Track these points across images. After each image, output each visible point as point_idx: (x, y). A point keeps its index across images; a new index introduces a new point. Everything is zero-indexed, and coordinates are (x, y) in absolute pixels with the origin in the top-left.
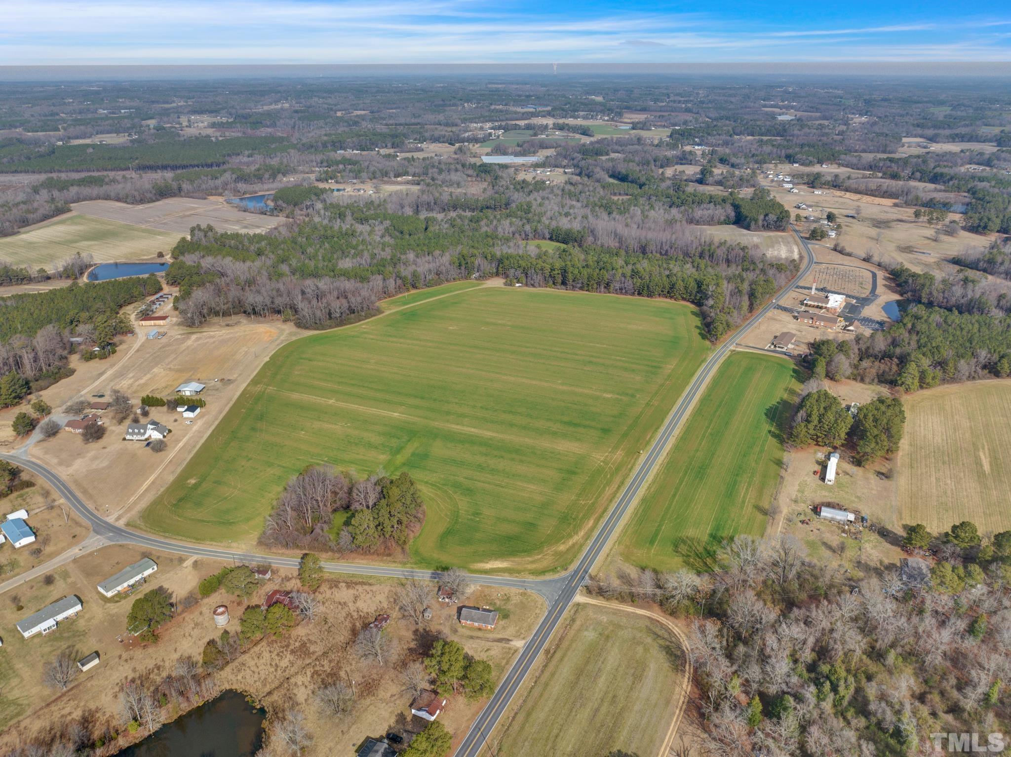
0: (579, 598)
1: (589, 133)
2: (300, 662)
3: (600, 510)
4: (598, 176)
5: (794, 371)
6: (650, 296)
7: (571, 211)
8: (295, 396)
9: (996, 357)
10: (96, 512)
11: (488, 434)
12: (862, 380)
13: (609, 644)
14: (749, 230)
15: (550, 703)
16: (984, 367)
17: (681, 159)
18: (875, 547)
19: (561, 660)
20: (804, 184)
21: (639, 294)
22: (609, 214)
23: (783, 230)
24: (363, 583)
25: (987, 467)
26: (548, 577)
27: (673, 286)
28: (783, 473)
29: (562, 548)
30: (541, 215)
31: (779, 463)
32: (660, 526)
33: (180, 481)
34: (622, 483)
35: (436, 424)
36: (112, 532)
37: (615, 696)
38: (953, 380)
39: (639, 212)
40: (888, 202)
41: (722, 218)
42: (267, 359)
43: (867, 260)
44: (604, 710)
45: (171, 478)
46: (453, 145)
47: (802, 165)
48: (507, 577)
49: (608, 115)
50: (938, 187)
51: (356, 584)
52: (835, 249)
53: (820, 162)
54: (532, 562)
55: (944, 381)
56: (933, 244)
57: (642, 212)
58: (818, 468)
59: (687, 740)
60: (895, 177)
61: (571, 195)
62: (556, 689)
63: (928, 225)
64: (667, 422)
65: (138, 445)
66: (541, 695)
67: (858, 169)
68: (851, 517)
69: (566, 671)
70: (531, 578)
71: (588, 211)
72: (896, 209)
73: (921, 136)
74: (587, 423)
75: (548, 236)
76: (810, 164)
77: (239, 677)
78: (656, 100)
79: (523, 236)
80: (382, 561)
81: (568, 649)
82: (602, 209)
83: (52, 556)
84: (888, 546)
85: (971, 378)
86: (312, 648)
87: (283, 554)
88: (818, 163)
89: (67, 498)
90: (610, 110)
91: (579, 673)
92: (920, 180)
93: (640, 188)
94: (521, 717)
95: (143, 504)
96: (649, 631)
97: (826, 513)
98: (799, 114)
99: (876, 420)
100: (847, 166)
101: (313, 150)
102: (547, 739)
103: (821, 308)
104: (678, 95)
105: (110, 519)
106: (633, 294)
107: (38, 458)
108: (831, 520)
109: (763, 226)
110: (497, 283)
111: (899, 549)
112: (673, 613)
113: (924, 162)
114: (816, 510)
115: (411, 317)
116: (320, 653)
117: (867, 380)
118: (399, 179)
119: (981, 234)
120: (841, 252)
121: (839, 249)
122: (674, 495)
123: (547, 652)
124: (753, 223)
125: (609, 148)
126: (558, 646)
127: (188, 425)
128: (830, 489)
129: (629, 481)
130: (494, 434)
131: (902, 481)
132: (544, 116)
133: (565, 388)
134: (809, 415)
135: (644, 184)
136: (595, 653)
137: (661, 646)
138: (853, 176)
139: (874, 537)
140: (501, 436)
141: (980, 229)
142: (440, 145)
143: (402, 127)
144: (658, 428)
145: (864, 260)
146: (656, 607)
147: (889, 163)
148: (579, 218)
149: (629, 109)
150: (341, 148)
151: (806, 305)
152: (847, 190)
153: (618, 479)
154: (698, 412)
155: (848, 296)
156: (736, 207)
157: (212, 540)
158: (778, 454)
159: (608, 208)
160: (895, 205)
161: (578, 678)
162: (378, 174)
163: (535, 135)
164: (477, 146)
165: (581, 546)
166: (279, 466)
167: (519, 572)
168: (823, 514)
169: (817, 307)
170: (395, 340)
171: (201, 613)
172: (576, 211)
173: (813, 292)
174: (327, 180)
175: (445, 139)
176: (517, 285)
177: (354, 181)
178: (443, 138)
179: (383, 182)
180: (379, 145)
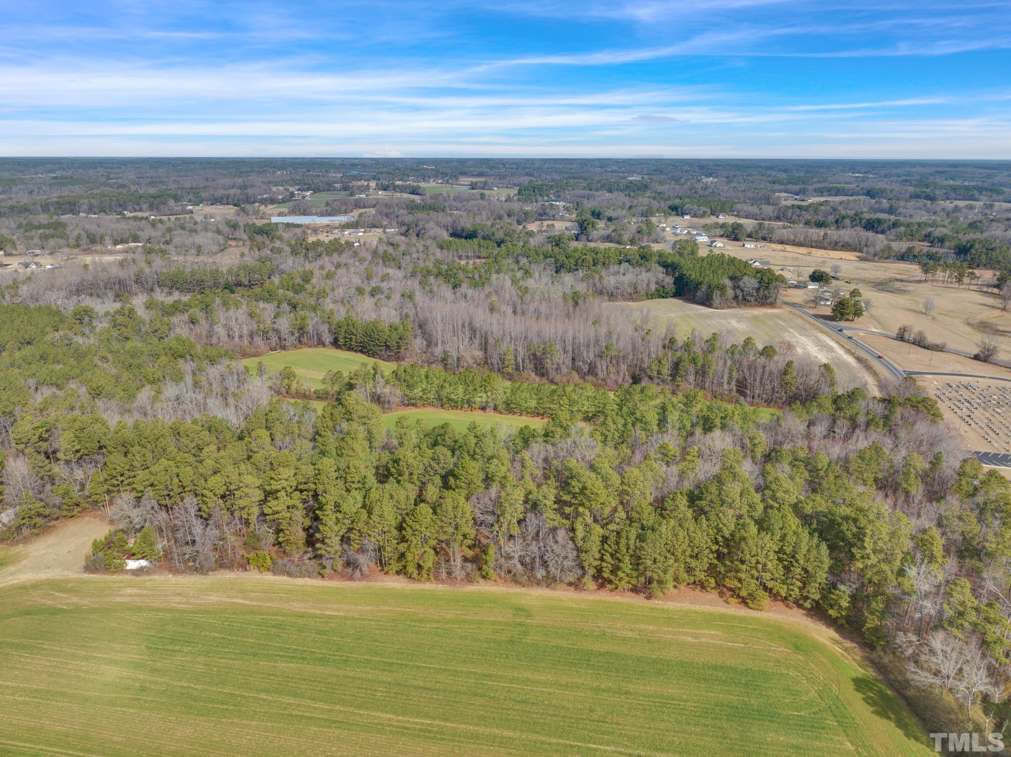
1: (420, 191)
4: (432, 233)
6: (644, 588)
7: (384, 285)
14: (710, 306)
17: (541, 215)
20: (721, 236)
21: (603, 580)
22: (455, 287)
23: (772, 305)
30: (322, 294)
39: (508, 283)
40: (849, 256)
41: (653, 287)
43: (982, 358)
46: (238, 206)
47: (694, 216)
49: (442, 179)
52: (906, 339)
53: (715, 212)
57: (514, 282)
61: (386, 259)
63: (956, 286)
71: (414, 284)
75: (328, 338)
76: (706, 215)
79: (274, 340)
82: (441, 281)
88: (712, 213)
90: (444, 174)
92: (854, 229)
93: (499, 246)
100: (748, 217)
109: (736, 297)
118: (119, 247)
120: (922, 344)
124: (716, 294)
125: (447, 204)
132: (366, 179)
135: (503, 241)
142: (221, 207)
145: (976, 358)
148: (397, 297)
149: (464, 174)
152: (781, 243)
156: (669, 267)
159: (452, 279)
160: (862, 259)
162: (84, 240)
163: (352, 195)
164: (270, 207)
172: (392, 284)
175: (230, 200)
176: (132, 565)
177: (37, 251)
178: (228, 198)
179: (87, 251)
180: (130, 207)
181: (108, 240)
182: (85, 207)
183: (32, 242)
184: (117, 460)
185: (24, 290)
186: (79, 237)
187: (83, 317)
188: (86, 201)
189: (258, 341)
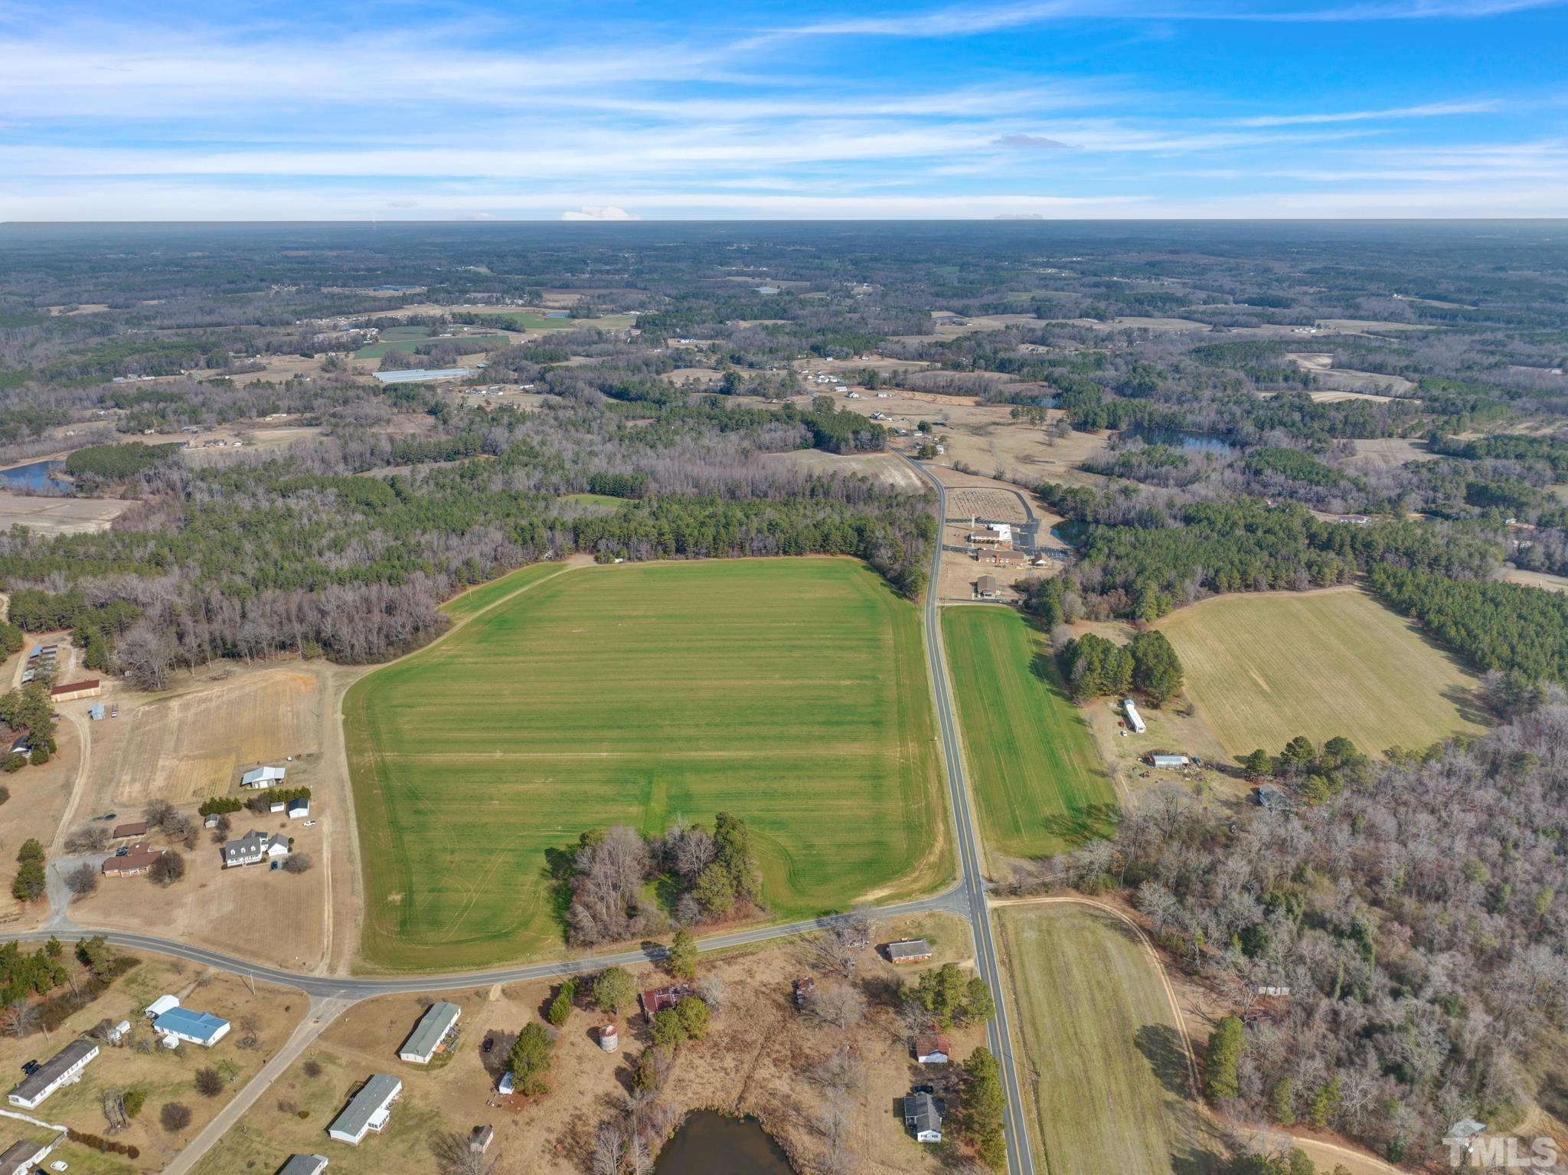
0: (991, 903)
1: (514, 326)
2: (747, 1057)
3: (940, 810)
5: (1024, 619)
6: (799, 553)
7: (594, 448)
8: (437, 758)
9: (1211, 572)
10: (284, 970)
11: (745, 754)
12: (1097, 619)
13: (1056, 938)
14: (839, 453)
15: (1045, 1008)
16: (1202, 585)
17: (678, 360)
18: (1222, 784)
19: (1023, 966)
20: (859, 384)
21: (785, 553)
23: (882, 450)
24: (743, 955)
25: (1265, 687)
26: (944, 891)
27: (826, 538)
28: (1091, 731)
29: (932, 859)
30: (556, 458)
31: (1080, 721)
32: (1013, 811)
33: (376, 903)
34: (940, 777)
35: (667, 755)
36: (342, 988)
37: (1099, 983)
38: (1182, 604)
40: (968, 401)
41: (798, 440)
42: (340, 717)
43: (998, 477)
44: (1098, 997)
45: (359, 901)
46: (311, 357)
47: (837, 358)
48: (899, 904)
49: (521, 298)
50: (1013, 376)
51: (736, 957)
52: (956, 468)
53: (858, 353)
54: (914, 881)
55: (1175, 606)
56: (1050, 449)
58: (1119, 719)
59: (1190, 996)
60: (957, 367)
61: (575, 425)
62: (1039, 993)
63: (1031, 427)
64: (934, 699)
65: (256, 871)
66: (1031, 1004)
67: (906, 359)
68: (1185, 760)
69: (1035, 975)
70: (926, 898)
71: (617, 447)
72: (981, 410)
73: (948, 309)
74: (849, 718)
75: (586, 488)
76: (846, 357)
77: (690, 1095)
78: (573, 271)
79: (552, 491)
80: (742, 925)
81: (1021, 955)
83: (280, 1040)
84: (1233, 780)
85: (1197, 598)
86: (748, 1038)
87: (612, 952)
88: (856, 354)
89: (217, 964)
90: (516, 289)
91: (1050, 972)
92: (986, 370)
94: (1028, 1029)
95: (351, 940)
96: (1083, 914)
97: (1160, 761)
98: (785, 285)
99: (1156, 656)
100: (891, 356)
101: (64, 380)
102: (1069, 1039)
103: (993, 542)
104: (597, 260)
105: (321, 972)
106: (777, 554)
107: (102, 925)
108: (1167, 768)
109: (856, 446)
110: (582, 561)
111: (1243, 781)
112: (1093, 892)
113: (979, 345)
114: (1148, 760)
115: (501, 625)
116: (761, 1040)
117: (1102, 617)
118: (268, 419)
119: (1090, 432)
120: (965, 471)
121: (960, 467)
122: (1003, 777)
123: (1003, 962)
124: (843, 444)
125: (563, 350)
126: (1009, 955)
127: (311, 828)
128: (1144, 737)
129: (945, 772)
130: (751, 753)
131: (1202, 714)
132: (421, 302)
133: (788, 683)
134: (1090, 663)
135: (663, 401)
136: (1048, 950)
137: (1106, 925)
138: (910, 369)
139: (1215, 774)
140: (761, 754)
141: (1089, 427)
142: (287, 358)
143: (201, 331)
144: (930, 709)
145: (995, 478)
146: (1073, 892)
147: (940, 350)
148: (618, 458)
149: (543, 285)
150: (117, 374)
151: (975, 541)
152: (913, 389)
153: (932, 774)
154: (959, 685)
155: (1012, 525)
156: (809, 424)
157: (500, 960)
158: (1072, 712)
160: (978, 404)
161: (1052, 977)
162: (228, 414)
163: (435, 333)
164: (352, 355)
165: (951, 851)
166: (502, 850)
167: (909, 894)
168: (1157, 763)
169: (988, 542)
170: (510, 659)
171: (573, 1044)
172: (601, 448)
173: (973, 524)
174: (142, 432)
177: (193, 428)
181: (254, 412)
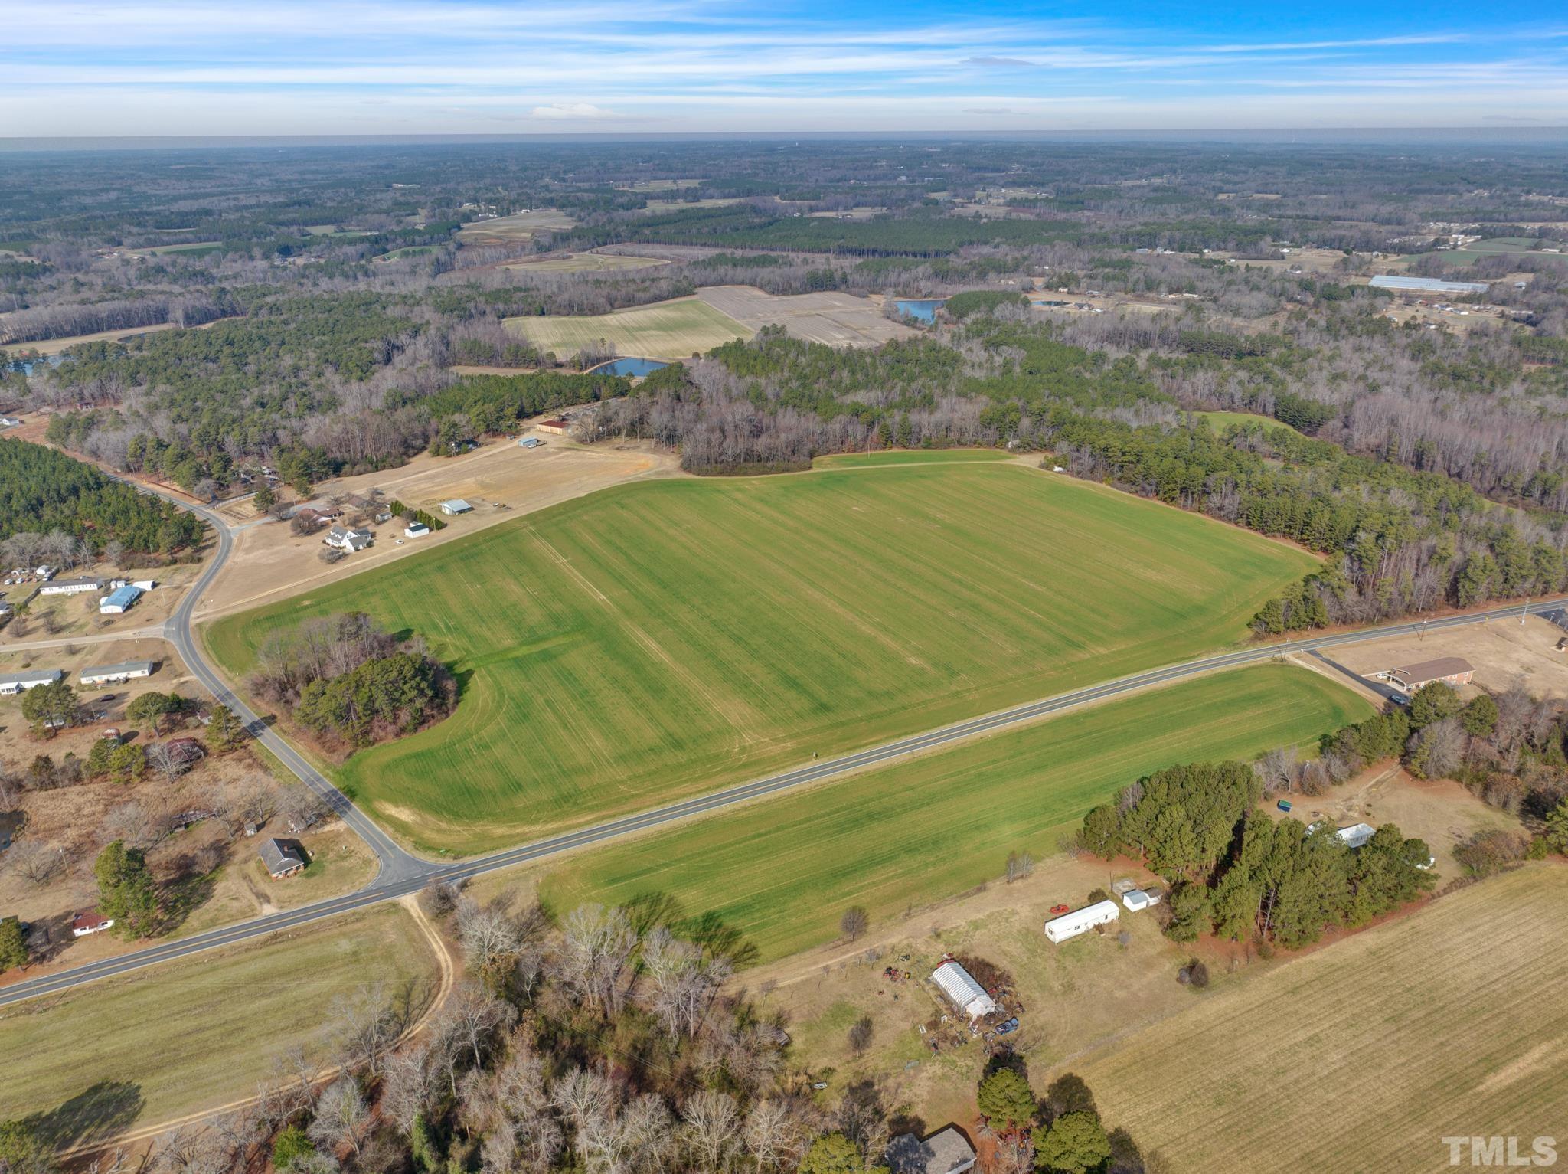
0: (409, 901)
13: (342, 970)
19: (271, 954)
24: (265, 769)
51: (259, 766)
69: (253, 968)
70: (405, 848)
75: (1270, 409)
80: (317, 754)
81: (298, 946)
91: (260, 979)
118: (1171, 296)
123: (277, 936)
126: (296, 937)
162: (1142, 284)
165: (524, 839)
175: (1343, 244)
176: (1057, 469)
177: (1096, 293)
178: (1341, 241)
179: (1140, 298)
180: (1213, 245)
181: (1163, 288)
182: (1165, 241)
183: (1094, 282)
184: (1068, 427)
185: (1068, 331)
186: (1137, 282)
187: (1099, 359)
188: (1167, 234)
189: (1214, 400)
